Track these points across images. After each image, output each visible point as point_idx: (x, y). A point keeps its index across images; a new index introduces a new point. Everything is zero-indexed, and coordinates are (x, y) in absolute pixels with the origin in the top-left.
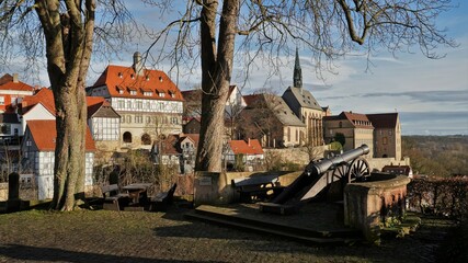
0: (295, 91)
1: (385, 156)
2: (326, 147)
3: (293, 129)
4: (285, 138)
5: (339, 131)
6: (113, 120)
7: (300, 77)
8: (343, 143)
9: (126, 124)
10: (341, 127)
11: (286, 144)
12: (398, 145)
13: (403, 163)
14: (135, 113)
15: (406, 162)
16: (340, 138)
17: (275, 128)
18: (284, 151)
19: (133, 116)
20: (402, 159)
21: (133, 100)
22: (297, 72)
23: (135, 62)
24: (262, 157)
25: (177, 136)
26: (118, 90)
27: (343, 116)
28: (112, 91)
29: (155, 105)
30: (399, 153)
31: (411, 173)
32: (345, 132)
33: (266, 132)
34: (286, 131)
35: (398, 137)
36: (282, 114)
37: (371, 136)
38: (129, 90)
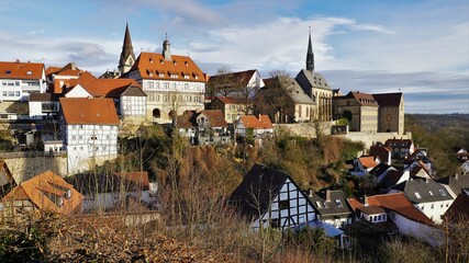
0: (307, 74)
1: (388, 131)
2: (334, 123)
3: (304, 107)
4: (297, 114)
5: (347, 108)
6: (140, 98)
7: (312, 61)
8: (350, 119)
9: (155, 102)
10: (348, 105)
11: (297, 120)
12: (401, 121)
13: (405, 137)
14: (163, 92)
15: (409, 136)
16: (348, 115)
17: (287, 106)
18: (293, 125)
19: (161, 95)
20: (405, 134)
21: (161, 82)
22: (310, 57)
23: (165, 49)
24: (271, 131)
25: (194, 112)
26: (148, 73)
27: (351, 95)
28: (143, 73)
29: (180, 86)
30: (401, 129)
31: (412, 146)
32: (352, 109)
33: (279, 109)
34: (297, 108)
35: (402, 114)
36: (294, 93)
37: (376, 114)
38: (157, 73)
